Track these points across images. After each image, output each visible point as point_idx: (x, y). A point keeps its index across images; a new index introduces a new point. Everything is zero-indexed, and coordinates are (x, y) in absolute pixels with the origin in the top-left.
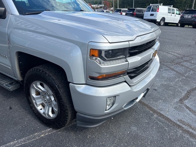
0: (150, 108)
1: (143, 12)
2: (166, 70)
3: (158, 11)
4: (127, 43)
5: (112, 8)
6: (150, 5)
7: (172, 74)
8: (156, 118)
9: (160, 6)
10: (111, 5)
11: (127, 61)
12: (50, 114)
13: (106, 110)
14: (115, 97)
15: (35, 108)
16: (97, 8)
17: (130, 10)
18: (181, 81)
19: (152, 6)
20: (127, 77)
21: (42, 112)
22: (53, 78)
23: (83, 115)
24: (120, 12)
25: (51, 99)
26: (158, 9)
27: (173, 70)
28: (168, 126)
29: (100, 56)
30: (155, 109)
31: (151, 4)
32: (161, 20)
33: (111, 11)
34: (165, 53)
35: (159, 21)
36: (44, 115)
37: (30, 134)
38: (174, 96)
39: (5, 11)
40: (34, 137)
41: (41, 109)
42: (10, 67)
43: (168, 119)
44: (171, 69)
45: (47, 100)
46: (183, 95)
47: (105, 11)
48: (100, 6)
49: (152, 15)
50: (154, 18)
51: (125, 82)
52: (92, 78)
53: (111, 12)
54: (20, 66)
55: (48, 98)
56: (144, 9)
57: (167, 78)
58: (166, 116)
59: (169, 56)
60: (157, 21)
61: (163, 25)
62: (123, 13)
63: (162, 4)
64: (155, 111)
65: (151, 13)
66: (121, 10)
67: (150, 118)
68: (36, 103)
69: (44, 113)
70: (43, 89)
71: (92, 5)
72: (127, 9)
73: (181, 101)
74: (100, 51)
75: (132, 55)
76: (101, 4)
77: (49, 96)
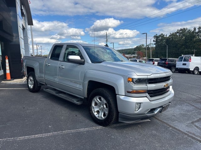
0: (168, 125)
1: (175, 62)
2: (186, 105)
3: (190, 61)
4: (147, 76)
5: (145, 58)
6: (181, 56)
7: (191, 108)
8: (171, 129)
9: (192, 57)
10: (144, 55)
11: (147, 85)
12: (102, 116)
13: (135, 111)
14: (140, 103)
15: (93, 113)
16: (130, 58)
17: (162, 60)
18: (197, 113)
19: (184, 57)
20: (147, 94)
21: (97, 116)
22: (107, 93)
23: (122, 114)
24: (153, 62)
25: (104, 107)
26: (190, 59)
27: (193, 106)
28: (179, 133)
29: (133, 81)
30: (172, 125)
31: (183, 55)
32: (194, 69)
33: (145, 60)
34: (190, 95)
35: (193, 70)
36: (98, 118)
37: (90, 127)
38: (188, 120)
39: (84, 61)
40: (93, 128)
41: (97, 115)
42: (82, 89)
43: (179, 130)
44: (191, 105)
45: (101, 108)
46: (196, 120)
47: (138, 60)
48: (134, 55)
49: (184, 64)
50: (187, 67)
51: (146, 97)
52: (129, 92)
53: (144, 62)
54: (88, 89)
55: (102, 106)
56: (176, 59)
57: (186, 110)
58: (179, 129)
59: (194, 97)
60: (190, 70)
61: (197, 74)
62: (155, 62)
63: (194, 55)
64: (171, 126)
65: (183, 62)
66: (154, 60)
67: (167, 129)
68: (94, 110)
69: (99, 116)
70: (100, 101)
71: (126, 55)
72: (159, 59)
73: (193, 123)
74: (133, 79)
75: (150, 83)
76: (134, 54)
77: (103, 105)
